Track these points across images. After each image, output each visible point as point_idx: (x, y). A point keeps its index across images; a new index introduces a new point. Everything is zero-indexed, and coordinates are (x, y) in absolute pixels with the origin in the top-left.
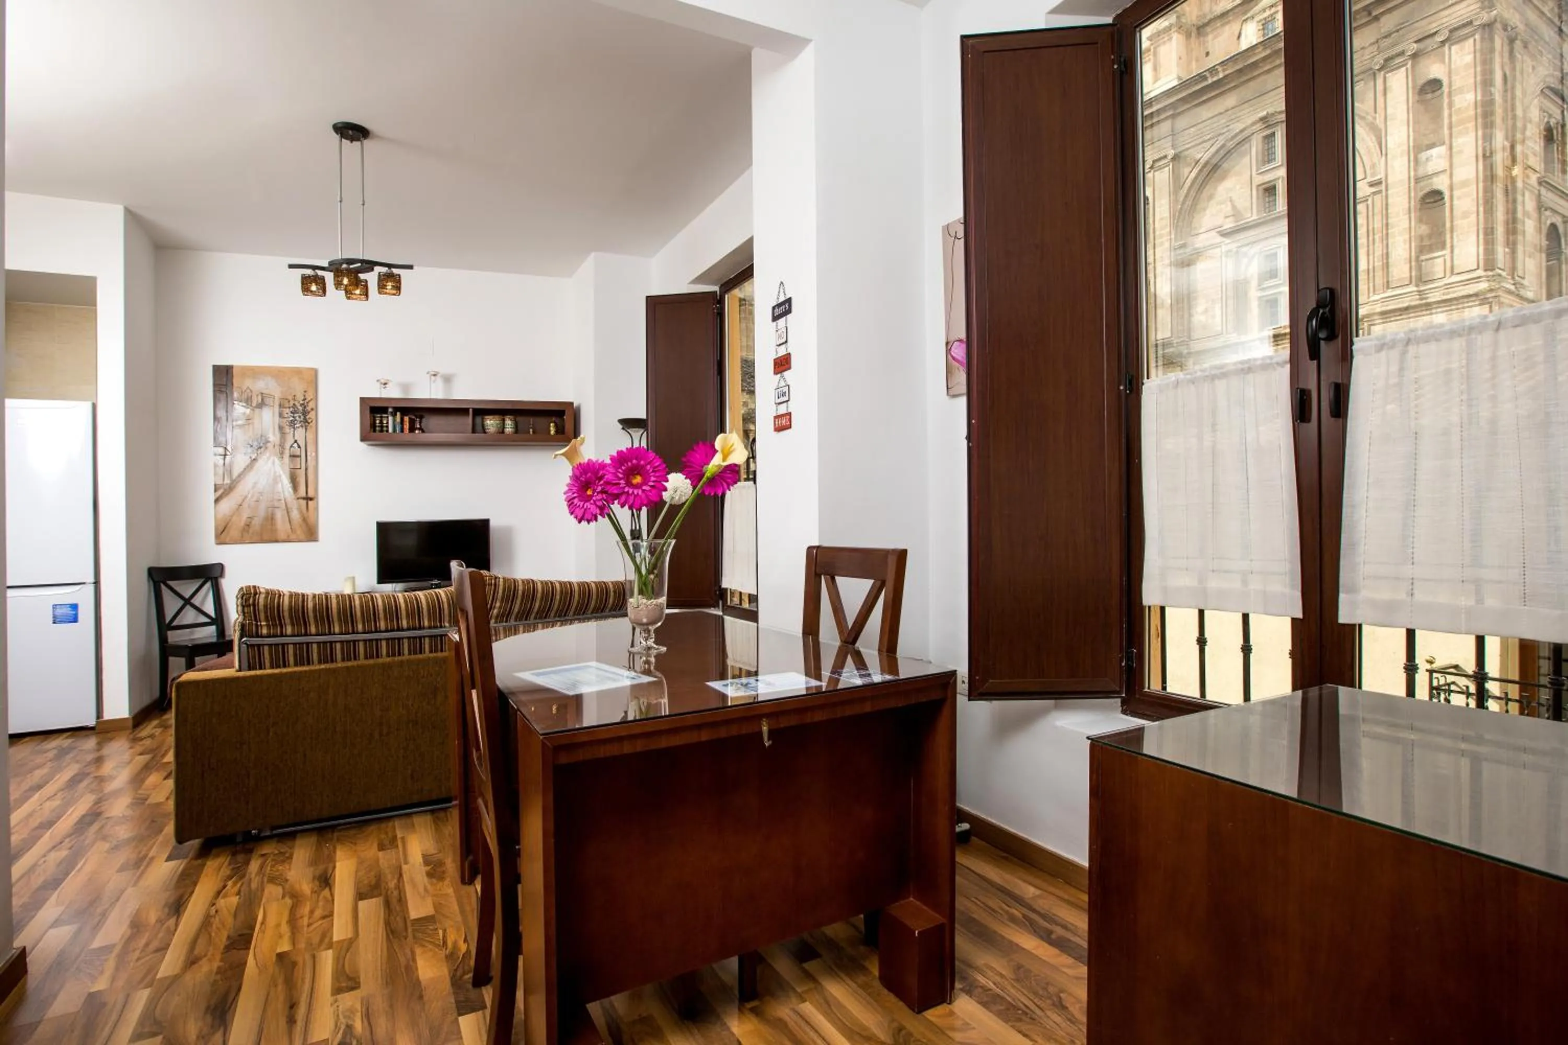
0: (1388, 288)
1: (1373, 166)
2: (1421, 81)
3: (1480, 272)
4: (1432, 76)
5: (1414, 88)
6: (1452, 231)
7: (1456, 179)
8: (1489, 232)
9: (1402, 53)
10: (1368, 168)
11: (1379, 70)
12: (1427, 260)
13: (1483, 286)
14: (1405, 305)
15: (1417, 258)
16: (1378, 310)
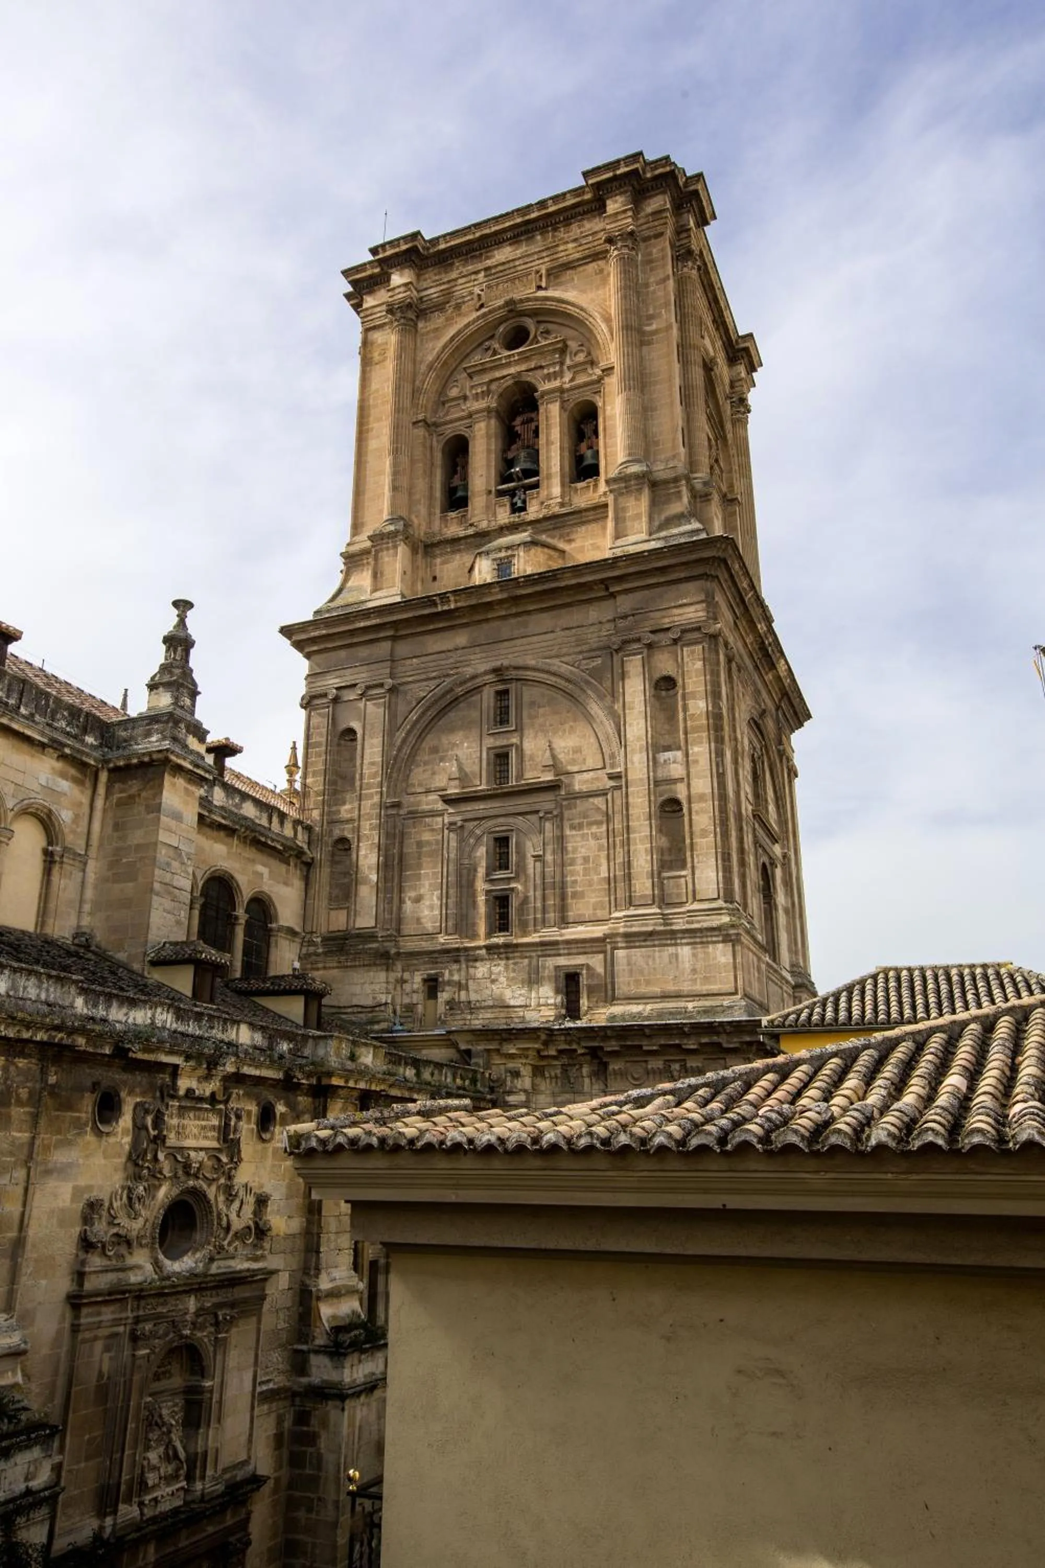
0: (631, 905)
1: (612, 756)
2: (657, 676)
3: (720, 903)
4: (665, 673)
5: (650, 679)
6: (692, 850)
7: (693, 791)
8: (726, 857)
9: (638, 640)
10: (607, 757)
11: (617, 651)
12: (669, 878)
13: (726, 919)
14: (650, 929)
15: (659, 873)
16: (622, 930)
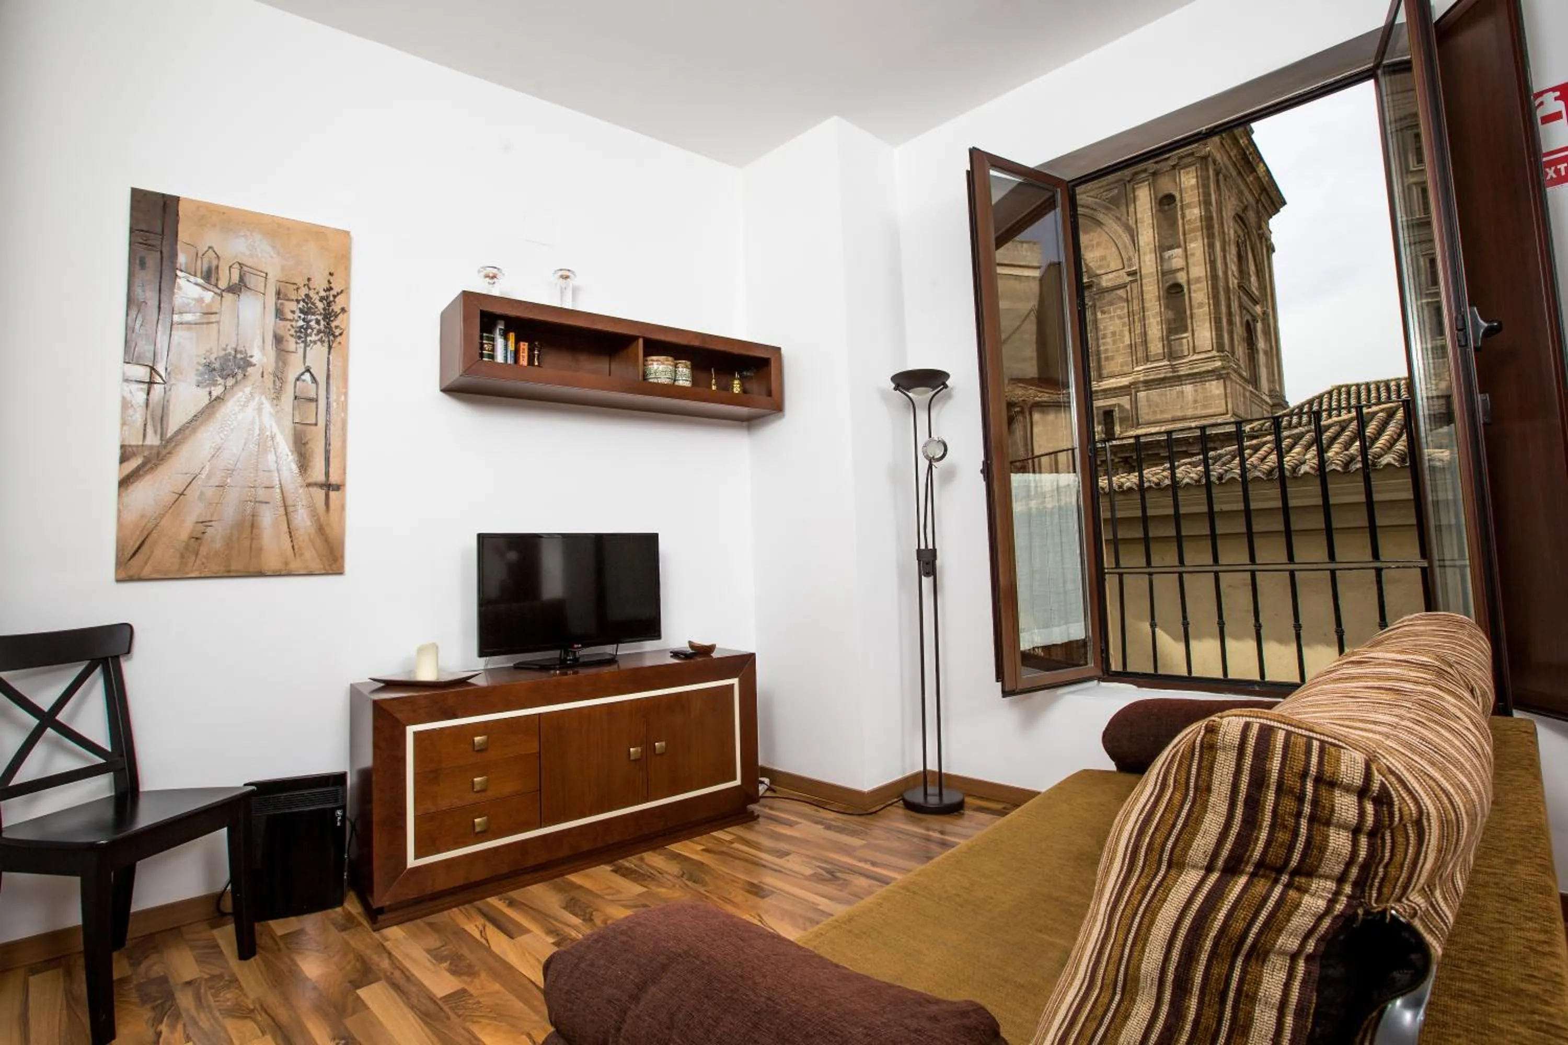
0: (1148, 361)
1: (1130, 259)
2: (1160, 195)
3: (1214, 353)
4: (1166, 192)
5: (1156, 198)
6: (1192, 318)
7: (1191, 276)
8: (1218, 321)
9: (1145, 171)
10: (1125, 260)
11: (1129, 182)
12: (1175, 340)
13: (1218, 364)
14: (1162, 376)
15: (1168, 337)
16: (1142, 379)
